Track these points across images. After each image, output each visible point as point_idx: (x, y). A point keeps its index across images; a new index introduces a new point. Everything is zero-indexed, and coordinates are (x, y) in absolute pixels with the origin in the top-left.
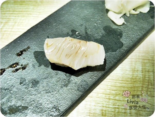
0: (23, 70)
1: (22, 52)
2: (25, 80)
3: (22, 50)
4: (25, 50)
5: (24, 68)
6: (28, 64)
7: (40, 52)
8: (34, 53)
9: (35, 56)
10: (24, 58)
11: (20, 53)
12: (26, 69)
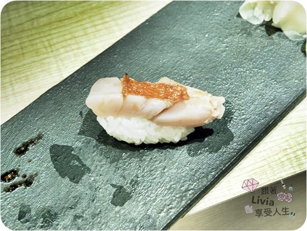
0: (28, 188)
1: (26, 146)
2: (29, 211)
3: (26, 141)
4: (32, 142)
5: (28, 183)
6: (36, 175)
7: (64, 146)
8: (51, 150)
9: (52, 157)
10: (30, 161)
11: (23, 149)
12: (33, 185)
